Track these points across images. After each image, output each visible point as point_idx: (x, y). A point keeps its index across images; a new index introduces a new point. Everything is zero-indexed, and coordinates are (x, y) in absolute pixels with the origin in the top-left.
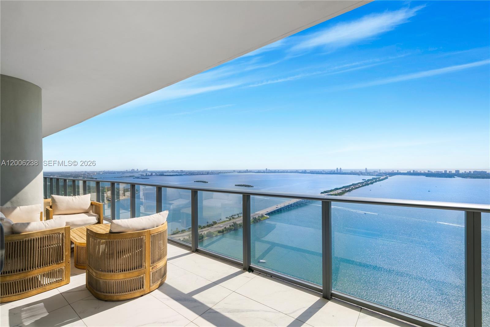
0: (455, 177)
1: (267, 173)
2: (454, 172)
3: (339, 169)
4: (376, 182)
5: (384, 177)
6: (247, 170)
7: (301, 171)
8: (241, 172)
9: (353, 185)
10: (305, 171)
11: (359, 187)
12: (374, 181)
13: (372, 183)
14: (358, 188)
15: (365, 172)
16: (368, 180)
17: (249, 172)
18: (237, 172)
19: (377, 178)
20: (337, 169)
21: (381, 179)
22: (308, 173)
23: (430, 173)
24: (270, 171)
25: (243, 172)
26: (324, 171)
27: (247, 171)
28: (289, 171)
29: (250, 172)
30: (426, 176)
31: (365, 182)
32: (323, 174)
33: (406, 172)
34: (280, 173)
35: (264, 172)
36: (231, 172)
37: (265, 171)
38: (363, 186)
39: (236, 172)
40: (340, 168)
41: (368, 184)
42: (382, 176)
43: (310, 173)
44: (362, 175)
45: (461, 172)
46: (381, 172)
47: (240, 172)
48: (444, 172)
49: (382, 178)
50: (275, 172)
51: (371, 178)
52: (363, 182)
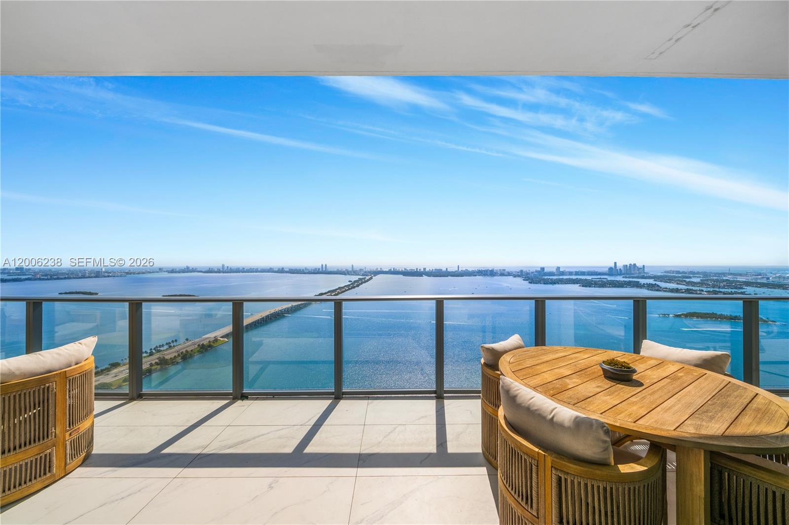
0: (423, 276)
1: (223, 272)
2: (422, 270)
3: (324, 266)
4: (361, 284)
5: (370, 277)
6: (188, 268)
7: (277, 270)
8: (176, 272)
9: (340, 288)
10: (283, 268)
11: (346, 290)
12: (360, 282)
13: (358, 286)
14: (344, 291)
15: (351, 270)
16: (355, 282)
17: (191, 272)
18: (167, 271)
19: (363, 279)
20: (322, 265)
21: (366, 279)
22: (287, 272)
23: (406, 271)
24: (229, 268)
25: (179, 272)
26: (307, 270)
27: (187, 270)
28: (259, 270)
29: (194, 270)
30: (404, 275)
31: (351, 284)
32: (305, 273)
33: (387, 270)
34: (246, 272)
35: (219, 271)
36: (153, 272)
37: (221, 270)
38: (349, 289)
39: (164, 271)
40: (326, 265)
41: (354, 287)
42: (367, 276)
43: (289, 273)
44: (349, 275)
45: (427, 270)
46: (367, 270)
47: (173, 271)
49: (367, 278)
50: (237, 271)
51: (357, 279)
52: (349, 285)
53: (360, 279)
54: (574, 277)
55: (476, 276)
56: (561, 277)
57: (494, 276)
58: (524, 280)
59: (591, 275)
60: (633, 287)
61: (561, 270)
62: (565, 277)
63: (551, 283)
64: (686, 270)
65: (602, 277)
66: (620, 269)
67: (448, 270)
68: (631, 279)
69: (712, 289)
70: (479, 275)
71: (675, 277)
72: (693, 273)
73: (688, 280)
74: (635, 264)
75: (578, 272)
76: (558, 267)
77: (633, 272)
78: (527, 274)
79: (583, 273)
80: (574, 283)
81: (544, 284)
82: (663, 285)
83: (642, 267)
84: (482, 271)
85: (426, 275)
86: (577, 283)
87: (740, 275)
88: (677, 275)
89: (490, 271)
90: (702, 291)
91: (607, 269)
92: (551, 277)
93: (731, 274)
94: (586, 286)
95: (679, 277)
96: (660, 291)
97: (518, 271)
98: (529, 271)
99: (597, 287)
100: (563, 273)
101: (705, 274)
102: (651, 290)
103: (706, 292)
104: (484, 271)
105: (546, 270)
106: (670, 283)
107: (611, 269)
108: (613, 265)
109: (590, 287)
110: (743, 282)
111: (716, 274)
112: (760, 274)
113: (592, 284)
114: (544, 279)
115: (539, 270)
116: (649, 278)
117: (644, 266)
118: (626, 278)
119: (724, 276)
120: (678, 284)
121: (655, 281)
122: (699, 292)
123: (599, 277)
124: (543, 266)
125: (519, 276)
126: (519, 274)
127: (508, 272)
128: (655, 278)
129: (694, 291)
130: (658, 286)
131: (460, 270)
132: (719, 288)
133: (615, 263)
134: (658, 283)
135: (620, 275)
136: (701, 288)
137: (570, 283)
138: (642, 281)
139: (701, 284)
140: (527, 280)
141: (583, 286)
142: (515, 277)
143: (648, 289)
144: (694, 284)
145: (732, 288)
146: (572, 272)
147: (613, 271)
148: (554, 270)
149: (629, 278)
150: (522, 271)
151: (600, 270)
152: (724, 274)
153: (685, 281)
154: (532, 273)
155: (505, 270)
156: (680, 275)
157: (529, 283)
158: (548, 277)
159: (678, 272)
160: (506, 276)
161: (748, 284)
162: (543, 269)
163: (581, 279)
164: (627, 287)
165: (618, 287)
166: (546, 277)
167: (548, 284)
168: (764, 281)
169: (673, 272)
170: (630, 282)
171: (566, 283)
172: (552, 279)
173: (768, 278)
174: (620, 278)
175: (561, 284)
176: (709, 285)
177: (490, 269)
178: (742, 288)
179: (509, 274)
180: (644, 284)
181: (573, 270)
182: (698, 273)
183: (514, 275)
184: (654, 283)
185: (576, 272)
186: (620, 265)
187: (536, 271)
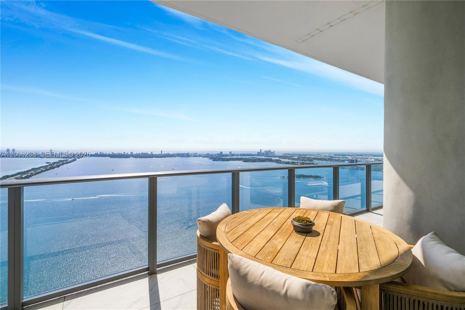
2: (129, 153)
4: (63, 164)
5: (72, 159)
9: (33, 169)
11: (42, 171)
12: (61, 163)
13: (58, 166)
16: (54, 163)
19: (64, 161)
20: (8, 150)
21: (68, 161)
23: (113, 154)
30: (111, 157)
31: (49, 165)
33: (94, 153)
38: (47, 170)
40: (13, 150)
41: (53, 168)
45: (134, 154)
48: (123, 154)
49: (70, 160)
51: (58, 161)
52: (47, 166)
53: (60, 161)
54: (239, 157)
55: (176, 157)
56: (232, 157)
57: (189, 157)
58: (209, 159)
59: (248, 156)
60: (269, 161)
61: (232, 153)
62: (234, 157)
63: (226, 161)
64: (292, 153)
65: (254, 157)
66: (263, 153)
67: (153, 153)
68: (268, 158)
69: (301, 162)
70: (178, 157)
71: (287, 156)
72: (295, 155)
73: (293, 158)
74: (270, 151)
75: (242, 154)
76: (230, 152)
77: (269, 154)
78: (212, 155)
79: (244, 155)
80: (239, 160)
81: (222, 161)
82: (282, 160)
83: (273, 152)
84: (181, 154)
85: (133, 157)
86: (241, 160)
87: (312, 155)
88: (288, 155)
89: (186, 154)
90: (298, 163)
91: (257, 153)
92: (226, 157)
93: (309, 155)
94: (246, 162)
95: (289, 156)
96: (281, 163)
97: (206, 154)
98: (213, 154)
99: (252, 162)
100: (233, 155)
101: (300, 155)
102: (277, 163)
103: (300, 163)
104: (182, 154)
105: (223, 153)
106: (285, 159)
107: (259, 153)
108: (260, 151)
109: (248, 162)
110: (313, 158)
111: (304, 155)
112: (319, 155)
113: (249, 160)
114: (222, 158)
115: (219, 153)
116: (277, 157)
117: (274, 151)
118: (266, 157)
119: (307, 156)
120: (289, 159)
121: (279, 158)
122: (297, 163)
123: (253, 157)
124: (221, 151)
125: (206, 157)
126: (207, 156)
127: (199, 155)
128: (280, 157)
129: (295, 163)
130: (280, 160)
131: (163, 153)
132: (304, 161)
133: (261, 150)
134: (280, 159)
135: (263, 155)
136: (298, 161)
137: (237, 160)
138: (273, 158)
139: (298, 159)
140: (211, 159)
141: (244, 162)
142: (203, 157)
143: (276, 163)
144: (295, 159)
145: (309, 161)
146: (238, 154)
147: (259, 154)
148: (228, 153)
149: (267, 157)
150: (208, 154)
151: (253, 153)
152: (306, 155)
153: (291, 158)
154: (215, 155)
155: (196, 153)
156: (289, 155)
157: (213, 160)
158: (225, 157)
159: (289, 154)
160: (198, 157)
161: (315, 159)
162: (221, 153)
163: (243, 158)
164: (266, 161)
165: (262, 162)
166: (223, 157)
167: (224, 161)
168: (320, 157)
169: (287, 154)
170: (268, 159)
171: (235, 160)
172: (227, 158)
173: (321, 156)
174: (263, 157)
175: (232, 160)
176: (301, 159)
177: (187, 153)
178: (313, 161)
179: (200, 156)
180: (274, 160)
181: (239, 153)
182: (297, 154)
183: (203, 156)
184: (278, 159)
185: (241, 154)
186: (263, 151)
187: (217, 154)
